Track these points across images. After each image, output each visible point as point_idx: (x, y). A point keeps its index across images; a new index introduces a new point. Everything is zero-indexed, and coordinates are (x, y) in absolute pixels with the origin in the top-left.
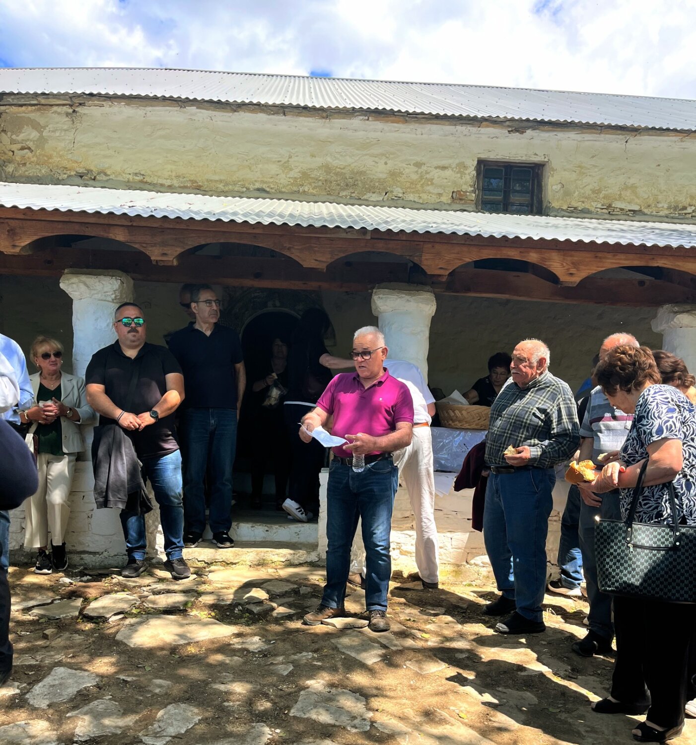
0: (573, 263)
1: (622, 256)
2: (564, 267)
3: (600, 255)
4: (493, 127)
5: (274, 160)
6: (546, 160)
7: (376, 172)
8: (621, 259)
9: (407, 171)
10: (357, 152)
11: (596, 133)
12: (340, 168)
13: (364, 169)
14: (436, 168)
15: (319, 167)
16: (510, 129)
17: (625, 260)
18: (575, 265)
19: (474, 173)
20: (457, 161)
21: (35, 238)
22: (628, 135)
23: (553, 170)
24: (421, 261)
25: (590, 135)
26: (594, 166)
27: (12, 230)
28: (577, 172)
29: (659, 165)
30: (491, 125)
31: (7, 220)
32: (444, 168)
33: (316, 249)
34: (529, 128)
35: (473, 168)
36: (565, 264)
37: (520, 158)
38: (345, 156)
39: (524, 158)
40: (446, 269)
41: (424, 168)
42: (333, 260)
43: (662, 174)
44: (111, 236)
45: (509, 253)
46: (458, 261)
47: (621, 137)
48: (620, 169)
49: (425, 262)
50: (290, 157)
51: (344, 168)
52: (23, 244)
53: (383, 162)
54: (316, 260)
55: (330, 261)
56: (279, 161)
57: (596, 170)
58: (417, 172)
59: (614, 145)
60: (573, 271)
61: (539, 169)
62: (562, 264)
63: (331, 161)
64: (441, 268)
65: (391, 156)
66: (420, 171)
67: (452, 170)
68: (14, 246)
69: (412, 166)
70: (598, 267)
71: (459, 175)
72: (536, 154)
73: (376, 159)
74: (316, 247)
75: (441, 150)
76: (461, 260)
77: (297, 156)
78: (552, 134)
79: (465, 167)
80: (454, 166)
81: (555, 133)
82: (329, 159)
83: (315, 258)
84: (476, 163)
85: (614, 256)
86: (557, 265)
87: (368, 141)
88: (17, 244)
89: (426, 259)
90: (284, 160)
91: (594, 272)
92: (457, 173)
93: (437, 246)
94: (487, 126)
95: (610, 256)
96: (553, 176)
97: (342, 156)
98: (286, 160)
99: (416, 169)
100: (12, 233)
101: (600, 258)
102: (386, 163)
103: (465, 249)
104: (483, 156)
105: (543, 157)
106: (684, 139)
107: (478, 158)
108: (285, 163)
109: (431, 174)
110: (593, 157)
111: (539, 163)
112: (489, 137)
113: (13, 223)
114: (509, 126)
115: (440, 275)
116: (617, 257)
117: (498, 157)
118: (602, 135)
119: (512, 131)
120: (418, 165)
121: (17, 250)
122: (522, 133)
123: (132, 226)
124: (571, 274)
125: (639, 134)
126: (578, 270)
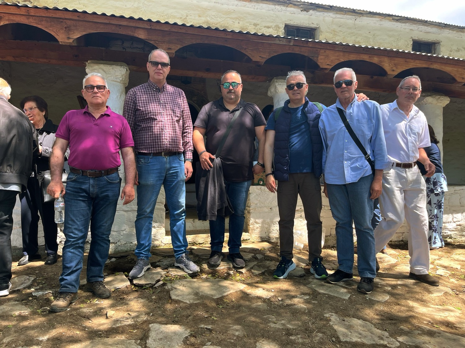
0: (395, 64)
1: (418, 61)
2: (390, 66)
3: (408, 60)
4: (294, 8)
5: (178, 17)
6: (318, 27)
7: (234, 27)
8: (417, 63)
9: (250, 27)
10: (224, 16)
11: (342, 14)
12: (214, 24)
13: (228, 25)
14: (265, 27)
15: (203, 23)
16: (302, 9)
17: (419, 64)
18: (396, 65)
19: (284, 31)
20: (275, 24)
21: (84, 33)
22: (357, 16)
23: (322, 32)
24: (317, 60)
25: (340, 15)
26: (340, 31)
27: (68, 27)
28: (333, 33)
29: (370, 32)
30: (293, 6)
31: (65, 20)
32: (268, 27)
33: (261, 50)
34: (311, 9)
35: (283, 28)
36: (391, 65)
37: (305, 25)
38: (217, 17)
39: (307, 25)
40: (330, 65)
41: (258, 27)
42: (270, 57)
43: (371, 37)
44: (136, 35)
45: (364, 57)
46: (337, 61)
47: (354, 17)
48: (352, 33)
49: (320, 61)
50: (187, 16)
51: (217, 24)
52: (76, 37)
53: (237, 22)
54: (260, 57)
55: (268, 57)
56: (181, 18)
57: (342, 33)
58: (255, 28)
59: (350, 21)
60: (394, 68)
61: (313, 32)
62: (390, 65)
63: (210, 20)
64: (328, 65)
65: (242, 19)
66: (256, 28)
67: (273, 29)
68: (69, 38)
69: (252, 25)
70: (406, 67)
71: (276, 32)
72: (313, 23)
73: (234, 20)
74: (261, 49)
75: (266, 18)
76: (339, 60)
77: (191, 16)
78: (321, 13)
79: (279, 28)
80: (273, 26)
81: (323, 13)
82: (208, 19)
83: (260, 56)
84: (284, 26)
85: (414, 61)
86: (387, 65)
87: (229, 10)
88: (71, 37)
89: (321, 59)
90: (183, 18)
91: (404, 69)
92: (275, 30)
93: (328, 52)
94: (291, 7)
95: (412, 61)
96: (321, 35)
97: (215, 17)
98: (185, 17)
99: (254, 27)
100: (68, 29)
101: (408, 62)
102: (239, 23)
103: (341, 54)
104: (288, 23)
105: (316, 25)
106: (382, 20)
107: (285, 24)
108: (184, 19)
109: (262, 30)
110: (340, 26)
111: (313, 28)
112: (290, 13)
113: (69, 23)
114: (301, 8)
115: (326, 69)
116: (415, 62)
117: (295, 24)
118: (345, 15)
119: (302, 10)
120: (255, 25)
121: (71, 41)
122: (307, 12)
123: (151, 29)
124: (393, 70)
125: (363, 16)
126: (397, 68)
